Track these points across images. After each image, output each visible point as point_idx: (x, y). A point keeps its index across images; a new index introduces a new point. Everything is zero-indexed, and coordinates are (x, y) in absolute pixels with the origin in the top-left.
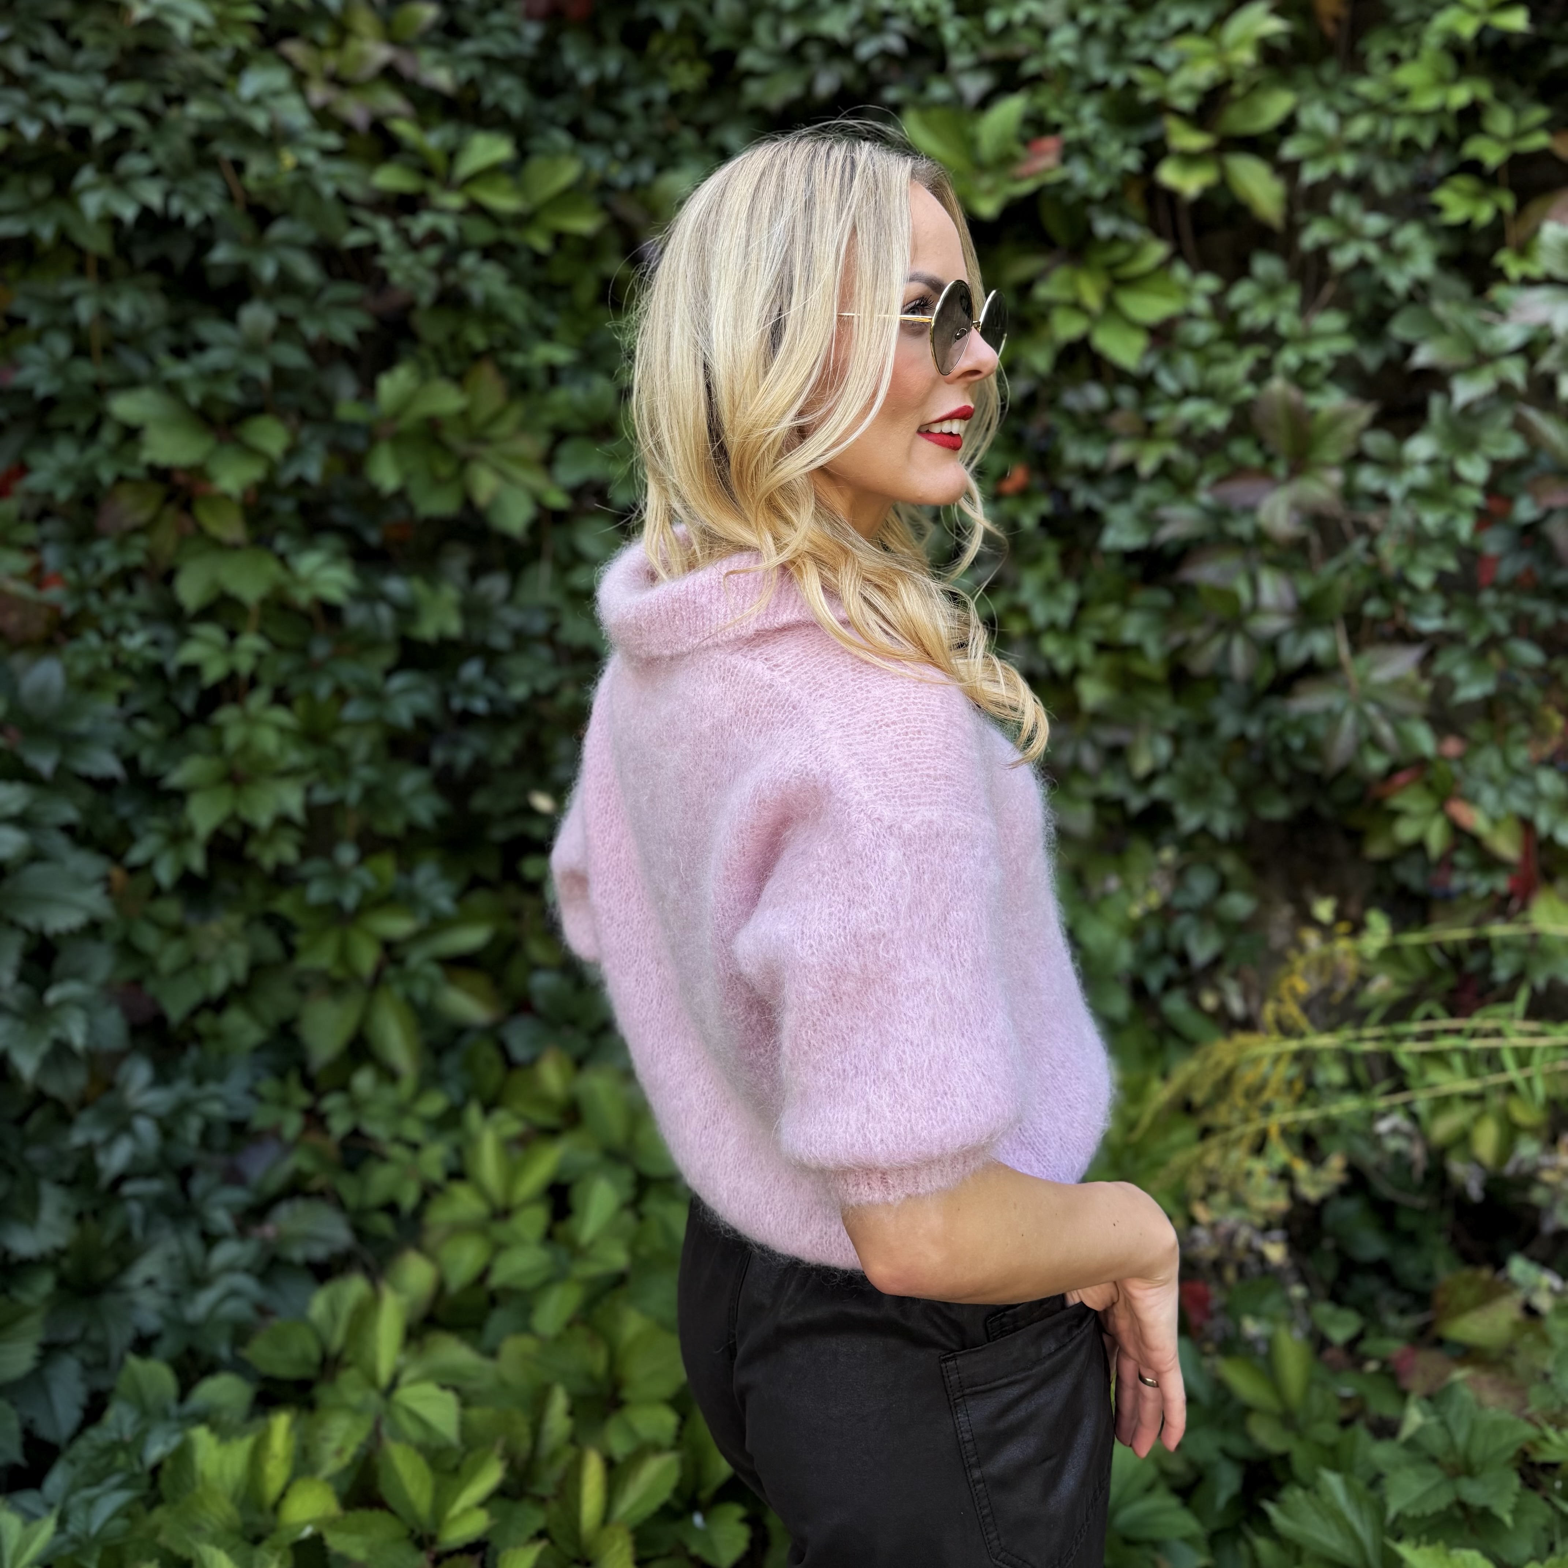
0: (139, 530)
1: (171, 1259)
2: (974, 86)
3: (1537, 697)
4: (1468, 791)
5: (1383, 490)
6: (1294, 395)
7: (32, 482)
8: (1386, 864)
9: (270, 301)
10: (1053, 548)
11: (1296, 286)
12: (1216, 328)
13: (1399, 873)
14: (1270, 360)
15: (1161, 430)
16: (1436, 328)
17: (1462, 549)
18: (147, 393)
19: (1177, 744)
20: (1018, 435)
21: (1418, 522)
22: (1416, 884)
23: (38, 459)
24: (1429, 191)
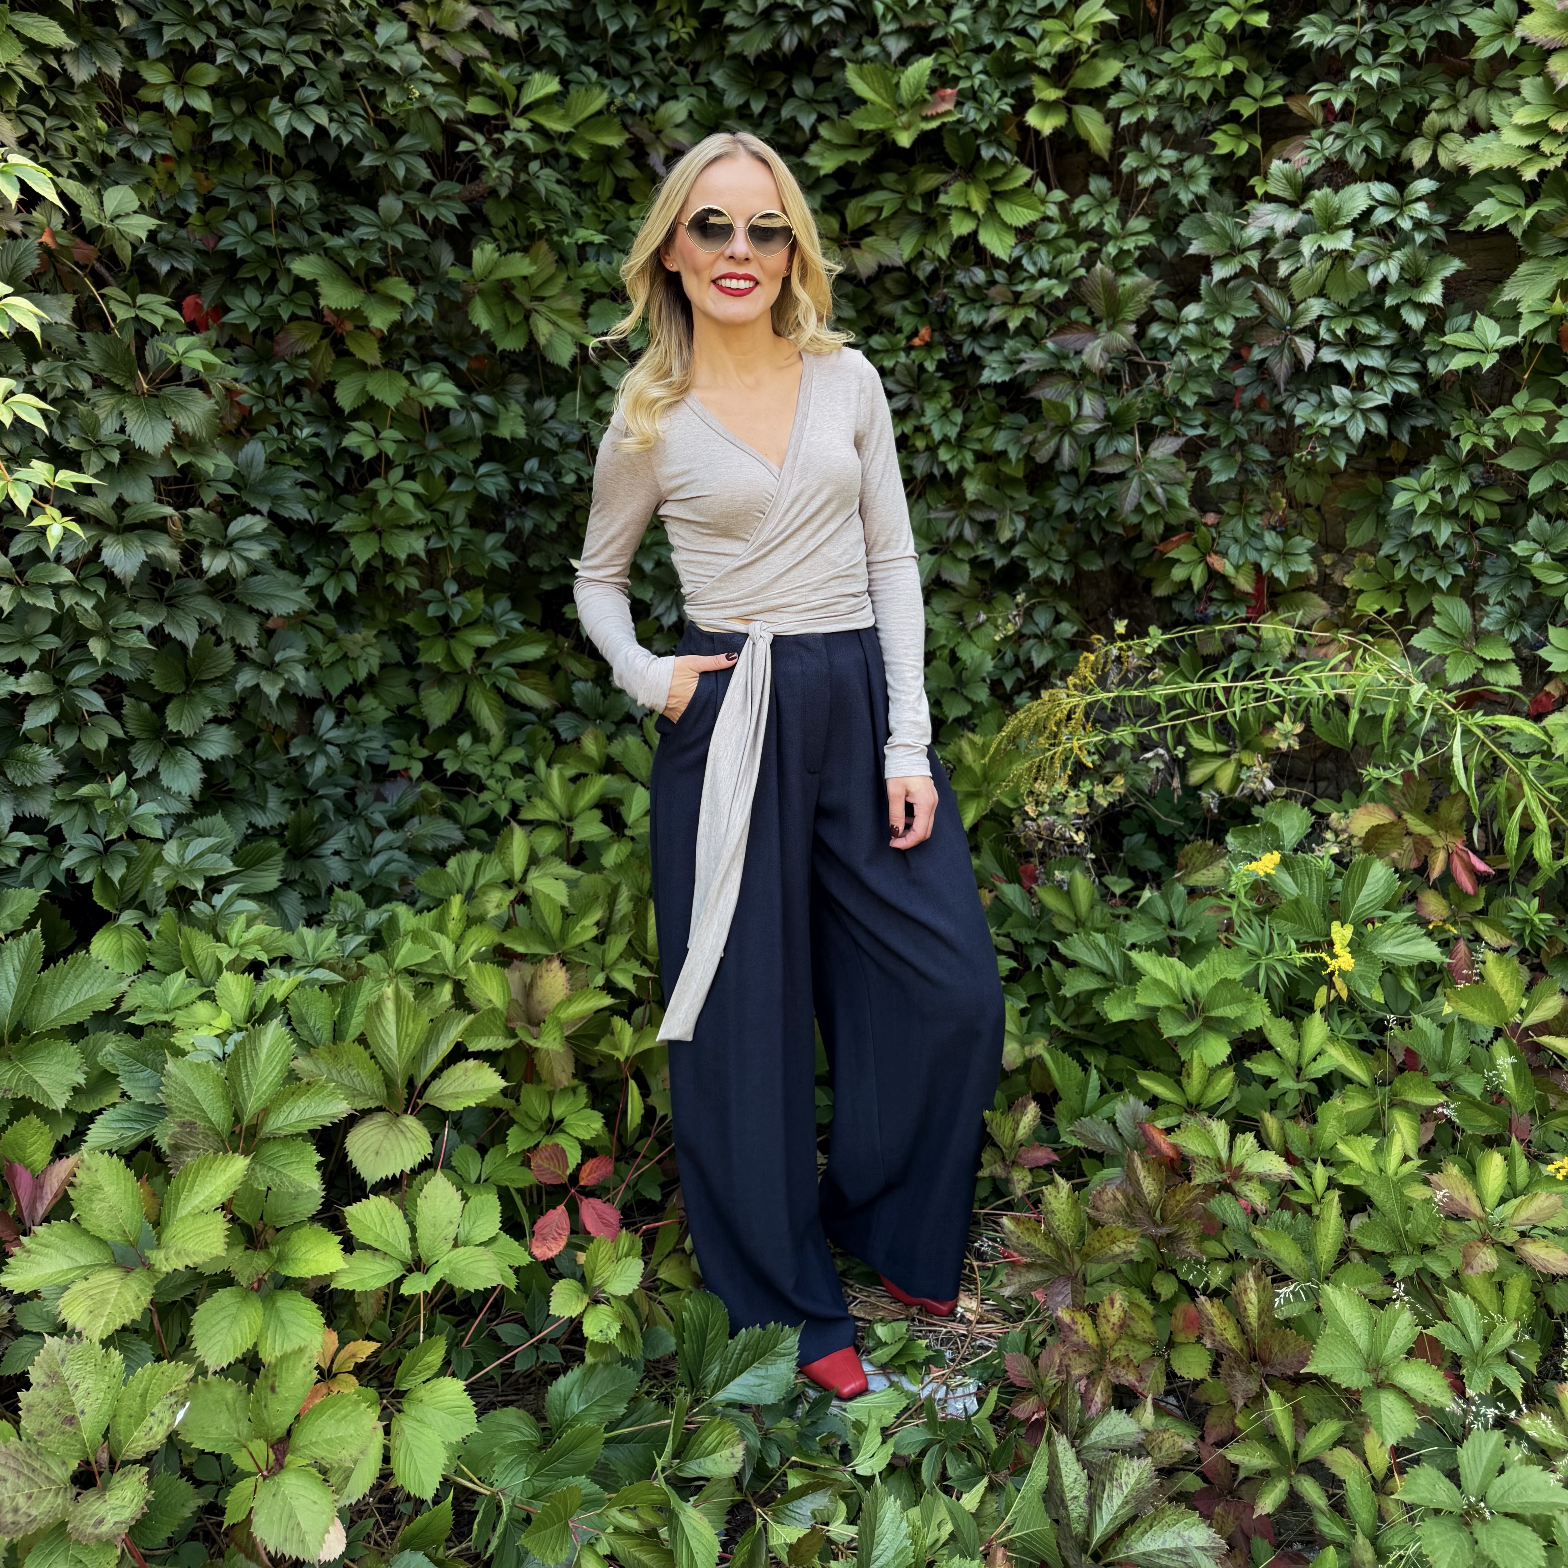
0: (303, 355)
2: (896, 46)
3: (1265, 483)
4: (1221, 548)
5: (1165, 339)
6: (1109, 272)
7: (230, 318)
8: (1168, 600)
9: (399, 193)
10: (947, 386)
11: (1117, 200)
12: (1064, 228)
13: (1176, 606)
14: (1099, 250)
15: (1024, 299)
16: (1207, 229)
17: (1220, 382)
18: (312, 258)
19: (1030, 522)
20: (925, 303)
21: (1190, 363)
22: (1186, 612)
23: (232, 301)
24: (1209, 133)
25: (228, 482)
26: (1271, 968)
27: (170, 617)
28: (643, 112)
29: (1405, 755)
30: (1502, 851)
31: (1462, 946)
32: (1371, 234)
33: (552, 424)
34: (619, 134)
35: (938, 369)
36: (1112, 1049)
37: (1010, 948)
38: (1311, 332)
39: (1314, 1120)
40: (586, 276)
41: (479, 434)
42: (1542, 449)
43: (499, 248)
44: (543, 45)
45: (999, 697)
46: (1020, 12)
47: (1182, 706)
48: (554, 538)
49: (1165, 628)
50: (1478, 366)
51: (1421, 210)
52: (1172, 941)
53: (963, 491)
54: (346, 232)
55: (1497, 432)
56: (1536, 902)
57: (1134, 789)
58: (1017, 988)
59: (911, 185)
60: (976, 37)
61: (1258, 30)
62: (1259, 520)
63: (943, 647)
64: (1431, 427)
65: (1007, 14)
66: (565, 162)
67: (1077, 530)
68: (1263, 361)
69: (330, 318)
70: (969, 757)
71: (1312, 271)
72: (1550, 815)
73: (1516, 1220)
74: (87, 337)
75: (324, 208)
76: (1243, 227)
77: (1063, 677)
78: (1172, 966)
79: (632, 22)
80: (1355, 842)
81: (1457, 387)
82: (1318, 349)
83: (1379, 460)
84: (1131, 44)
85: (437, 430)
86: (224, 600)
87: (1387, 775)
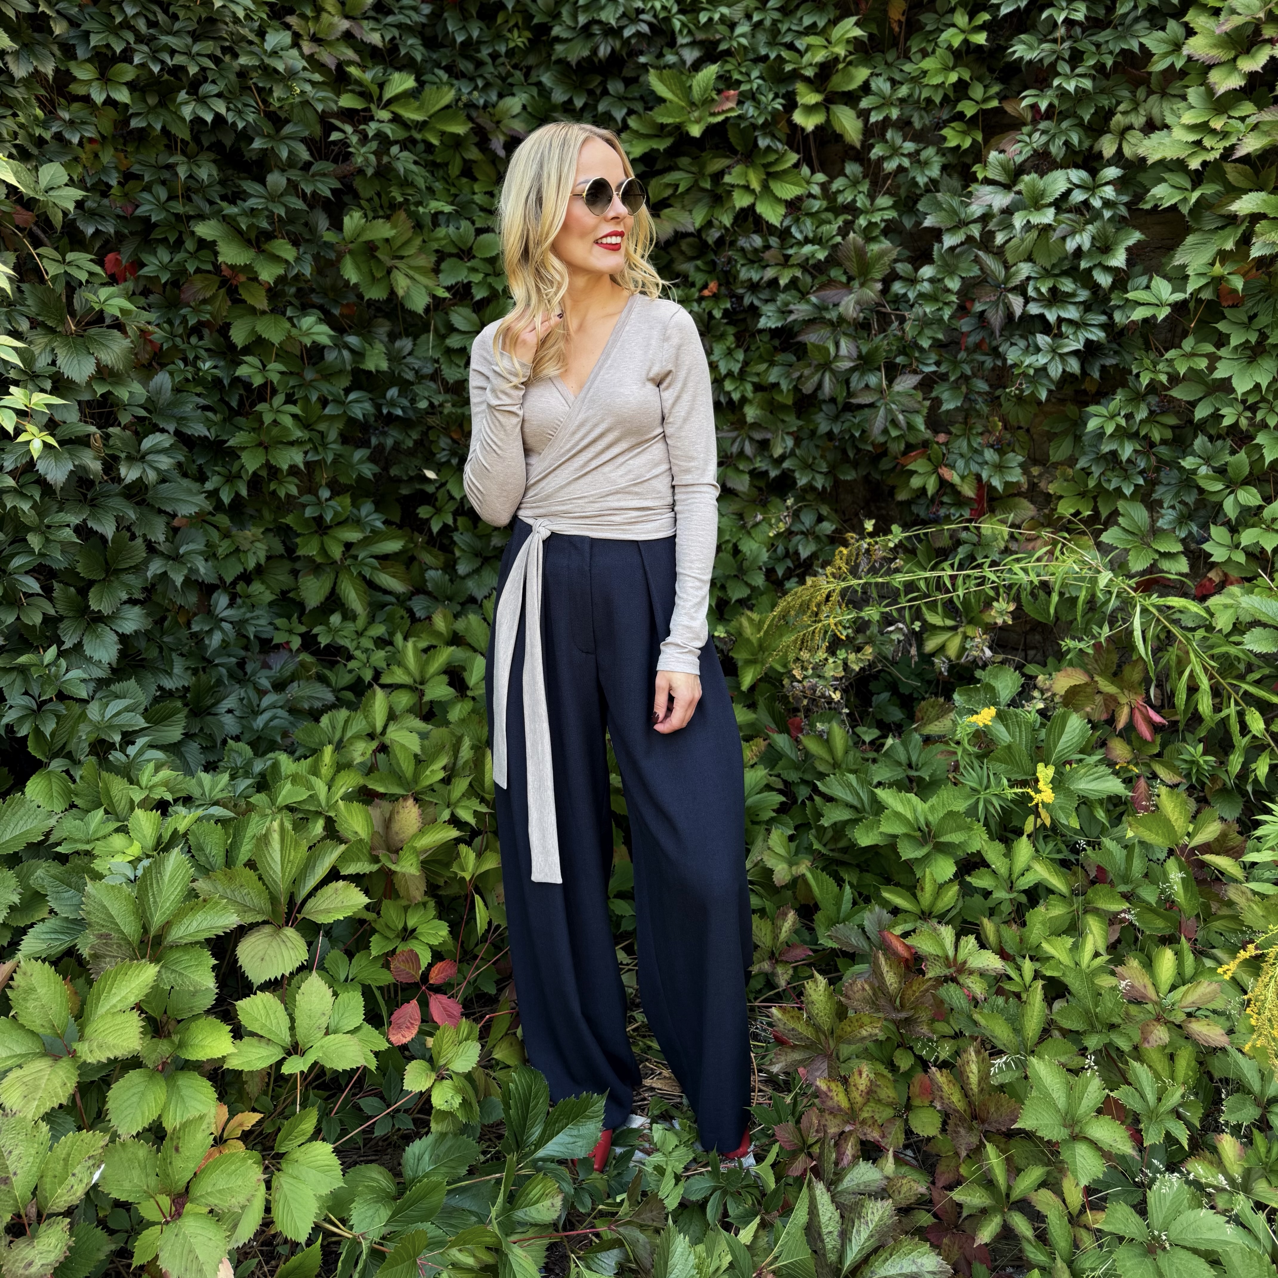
0: (206, 301)
2: (690, 55)
3: (985, 410)
4: (950, 462)
5: (905, 295)
6: (860, 241)
7: (145, 271)
8: (908, 503)
9: (283, 171)
10: (731, 330)
11: (867, 181)
12: (825, 204)
13: (915, 509)
14: (852, 222)
15: (792, 261)
16: (938, 206)
17: (950, 329)
18: (213, 222)
19: (798, 441)
20: (714, 263)
21: (925, 314)
22: (923, 514)
23: (146, 258)
24: (941, 129)
25: (141, 406)
26: (986, 801)
27: (93, 515)
28: (485, 106)
29: (1095, 629)
30: (1173, 706)
31: (1142, 783)
32: (1069, 211)
33: (409, 360)
34: (464, 123)
35: (723, 317)
36: (862, 868)
37: (781, 786)
38: (1021, 290)
39: (1024, 924)
40: (438, 239)
41: (349, 368)
42: (1205, 383)
43: (366, 216)
44: (403, 52)
45: (773, 583)
46: (789, 30)
47: (918, 590)
48: (411, 453)
49: (906, 527)
50: (1154, 317)
51: (1109, 192)
52: (910, 779)
53: (744, 416)
54: (239, 202)
55: (1169, 370)
56: (1201, 747)
57: (880, 657)
58: (786, 818)
59: (702, 167)
60: (755, 50)
61: (980, 47)
62: (979, 440)
63: (728, 541)
64: (1117, 365)
65: (779, 31)
66: (421, 147)
67: (836, 448)
68: (983, 312)
69: (226, 272)
70: (748, 630)
71: (1022, 240)
72: (1211, 677)
73: (1184, 1004)
74: (25, 287)
75: (222, 182)
76: (968, 205)
77: (823, 567)
78: (909, 801)
79: (475, 34)
80: (1057, 699)
81: (1138, 334)
82: (1026, 303)
83: (1077, 392)
84: (878, 57)
85: (314, 364)
86: (138, 503)
87: (1081, 645)
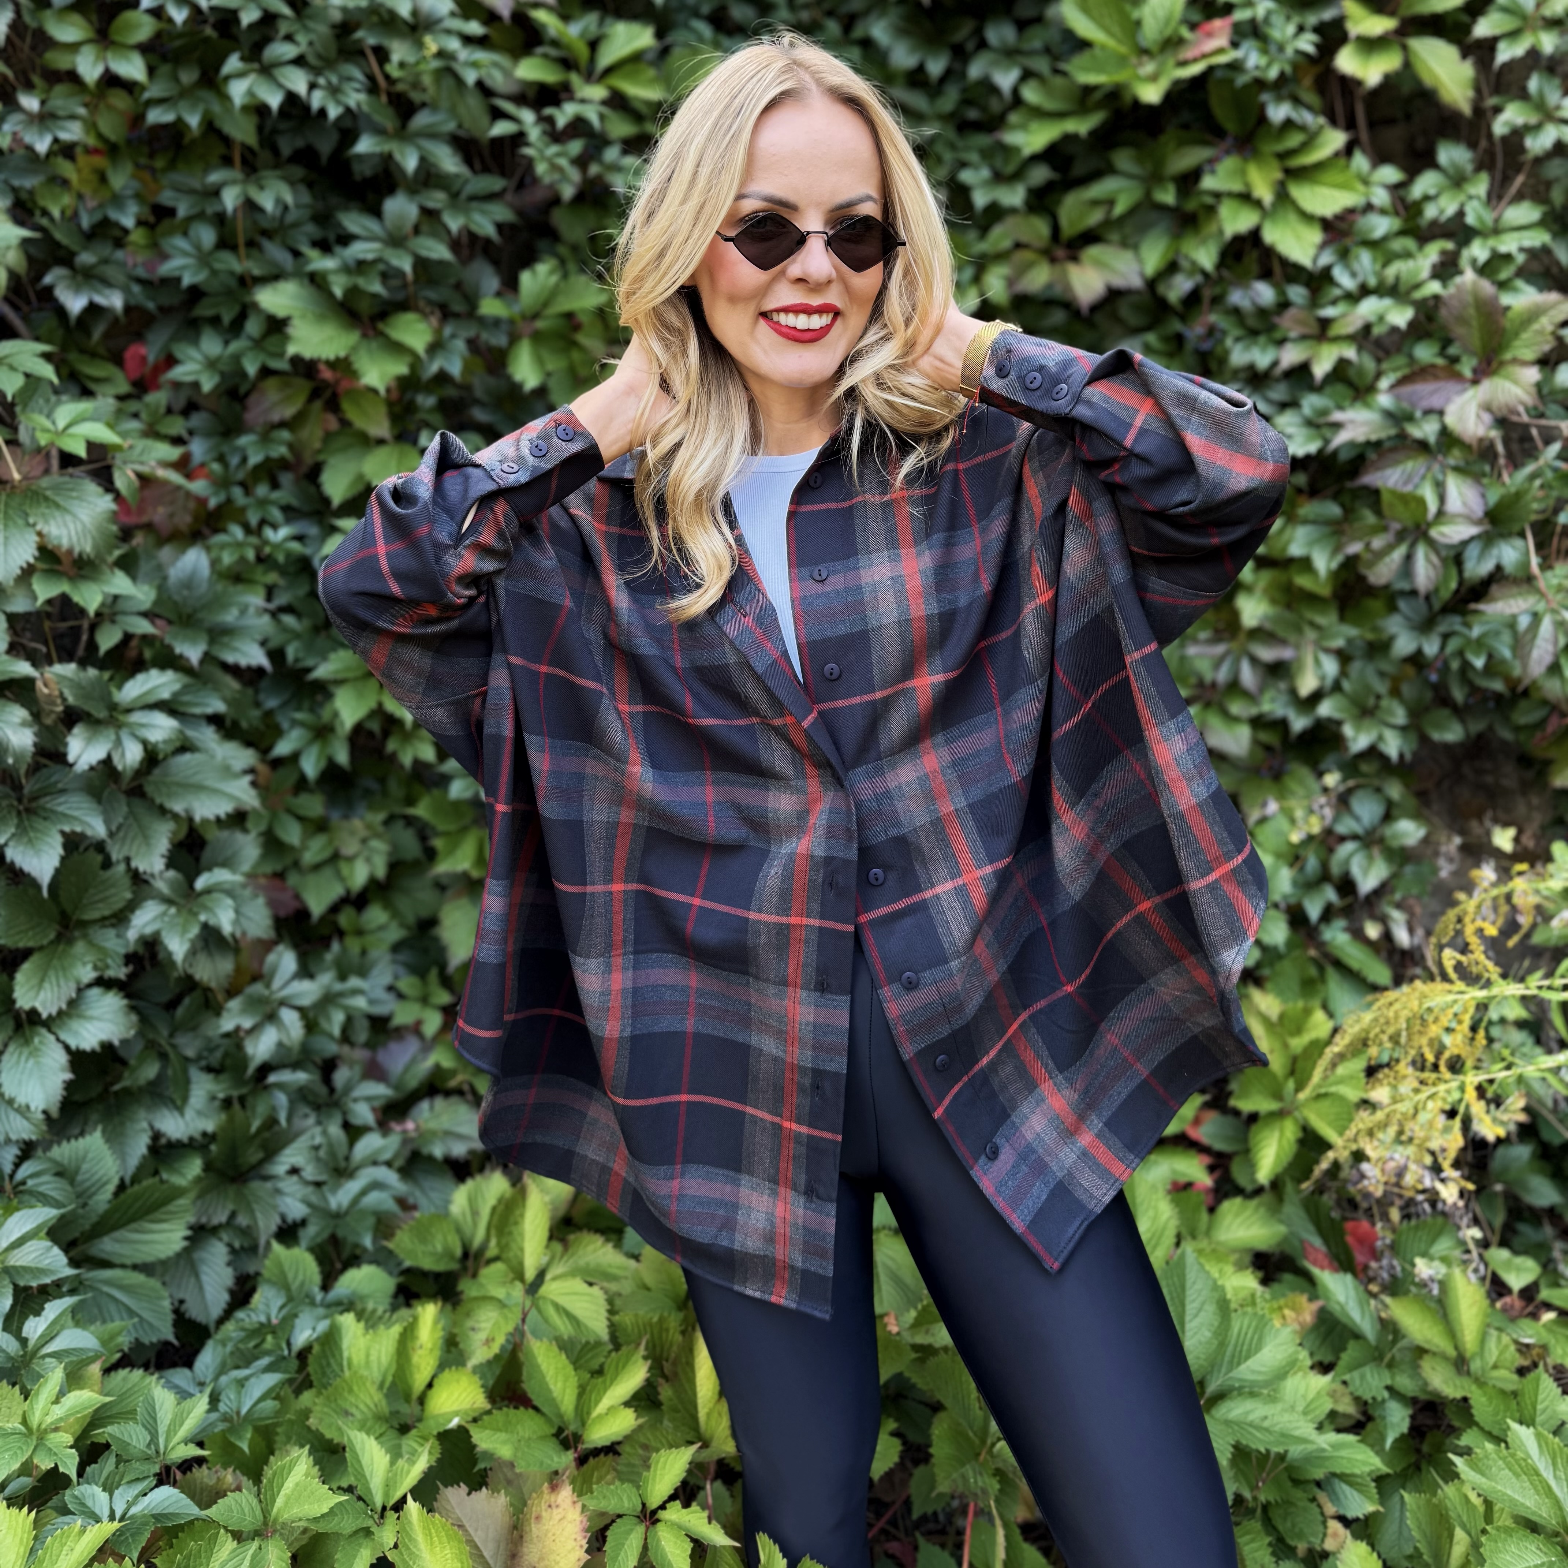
0: (283, 425)
1: (316, 1148)
7: (177, 373)
9: (412, 193)
11: (1486, 176)
12: (1397, 222)
14: (1458, 254)
15: (1335, 330)
18: (291, 285)
19: (1348, 666)
20: (1179, 338)
23: (182, 350)
45: (1301, 933)
53: (1237, 614)
54: (337, 249)
59: (1159, 165)
67: (1427, 683)
75: (317, 218)
